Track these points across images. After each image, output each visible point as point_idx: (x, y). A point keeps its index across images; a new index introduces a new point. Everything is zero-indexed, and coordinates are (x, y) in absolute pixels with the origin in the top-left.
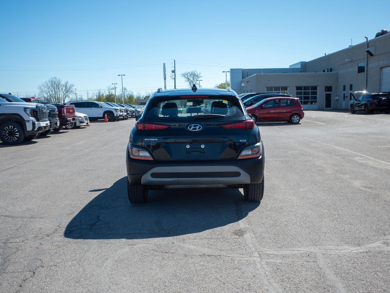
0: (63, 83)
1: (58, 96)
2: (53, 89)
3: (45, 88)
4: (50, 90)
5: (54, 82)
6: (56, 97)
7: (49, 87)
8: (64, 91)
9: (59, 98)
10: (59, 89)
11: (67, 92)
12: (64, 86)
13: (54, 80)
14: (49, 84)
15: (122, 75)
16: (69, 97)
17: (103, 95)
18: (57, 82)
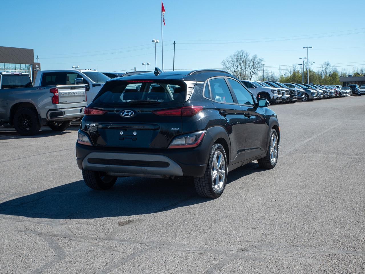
0: (250, 57)
1: (244, 73)
2: (239, 65)
3: (230, 64)
4: (236, 66)
5: (240, 56)
6: (242, 75)
7: (234, 62)
8: (251, 66)
9: (245, 75)
10: (245, 65)
11: (255, 68)
12: (251, 61)
13: (241, 54)
14: (235, 59)
15: (308, 47)
16: (256, 74)
17: (298, 71)
18: (244, 56)
